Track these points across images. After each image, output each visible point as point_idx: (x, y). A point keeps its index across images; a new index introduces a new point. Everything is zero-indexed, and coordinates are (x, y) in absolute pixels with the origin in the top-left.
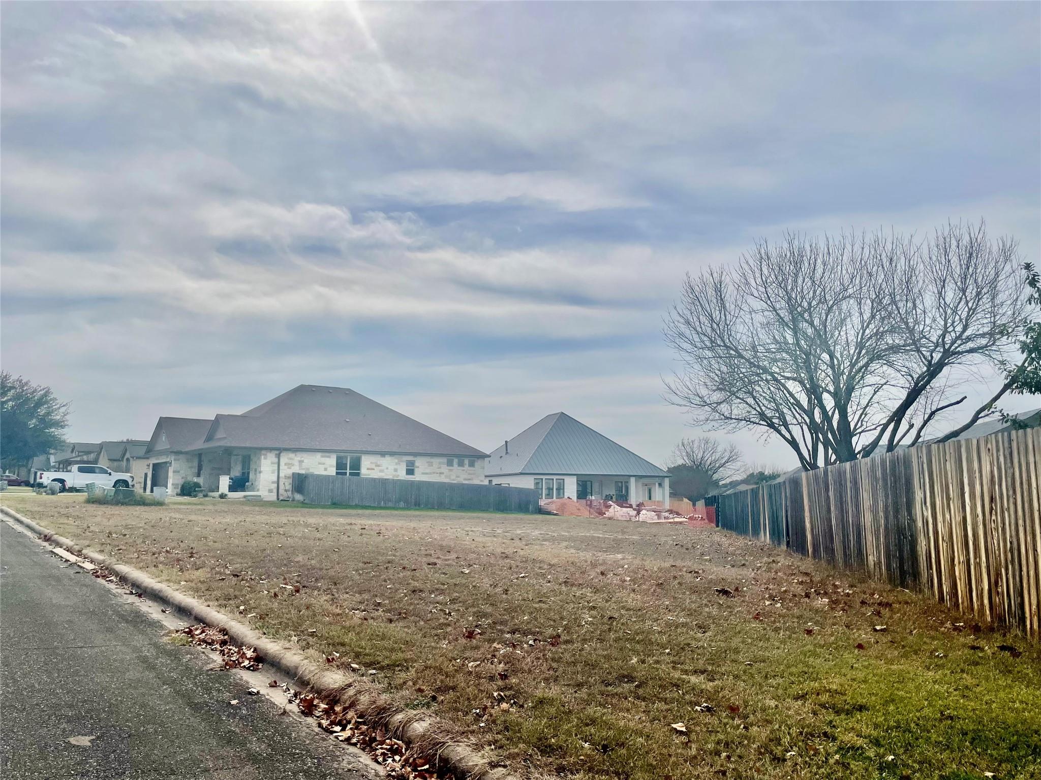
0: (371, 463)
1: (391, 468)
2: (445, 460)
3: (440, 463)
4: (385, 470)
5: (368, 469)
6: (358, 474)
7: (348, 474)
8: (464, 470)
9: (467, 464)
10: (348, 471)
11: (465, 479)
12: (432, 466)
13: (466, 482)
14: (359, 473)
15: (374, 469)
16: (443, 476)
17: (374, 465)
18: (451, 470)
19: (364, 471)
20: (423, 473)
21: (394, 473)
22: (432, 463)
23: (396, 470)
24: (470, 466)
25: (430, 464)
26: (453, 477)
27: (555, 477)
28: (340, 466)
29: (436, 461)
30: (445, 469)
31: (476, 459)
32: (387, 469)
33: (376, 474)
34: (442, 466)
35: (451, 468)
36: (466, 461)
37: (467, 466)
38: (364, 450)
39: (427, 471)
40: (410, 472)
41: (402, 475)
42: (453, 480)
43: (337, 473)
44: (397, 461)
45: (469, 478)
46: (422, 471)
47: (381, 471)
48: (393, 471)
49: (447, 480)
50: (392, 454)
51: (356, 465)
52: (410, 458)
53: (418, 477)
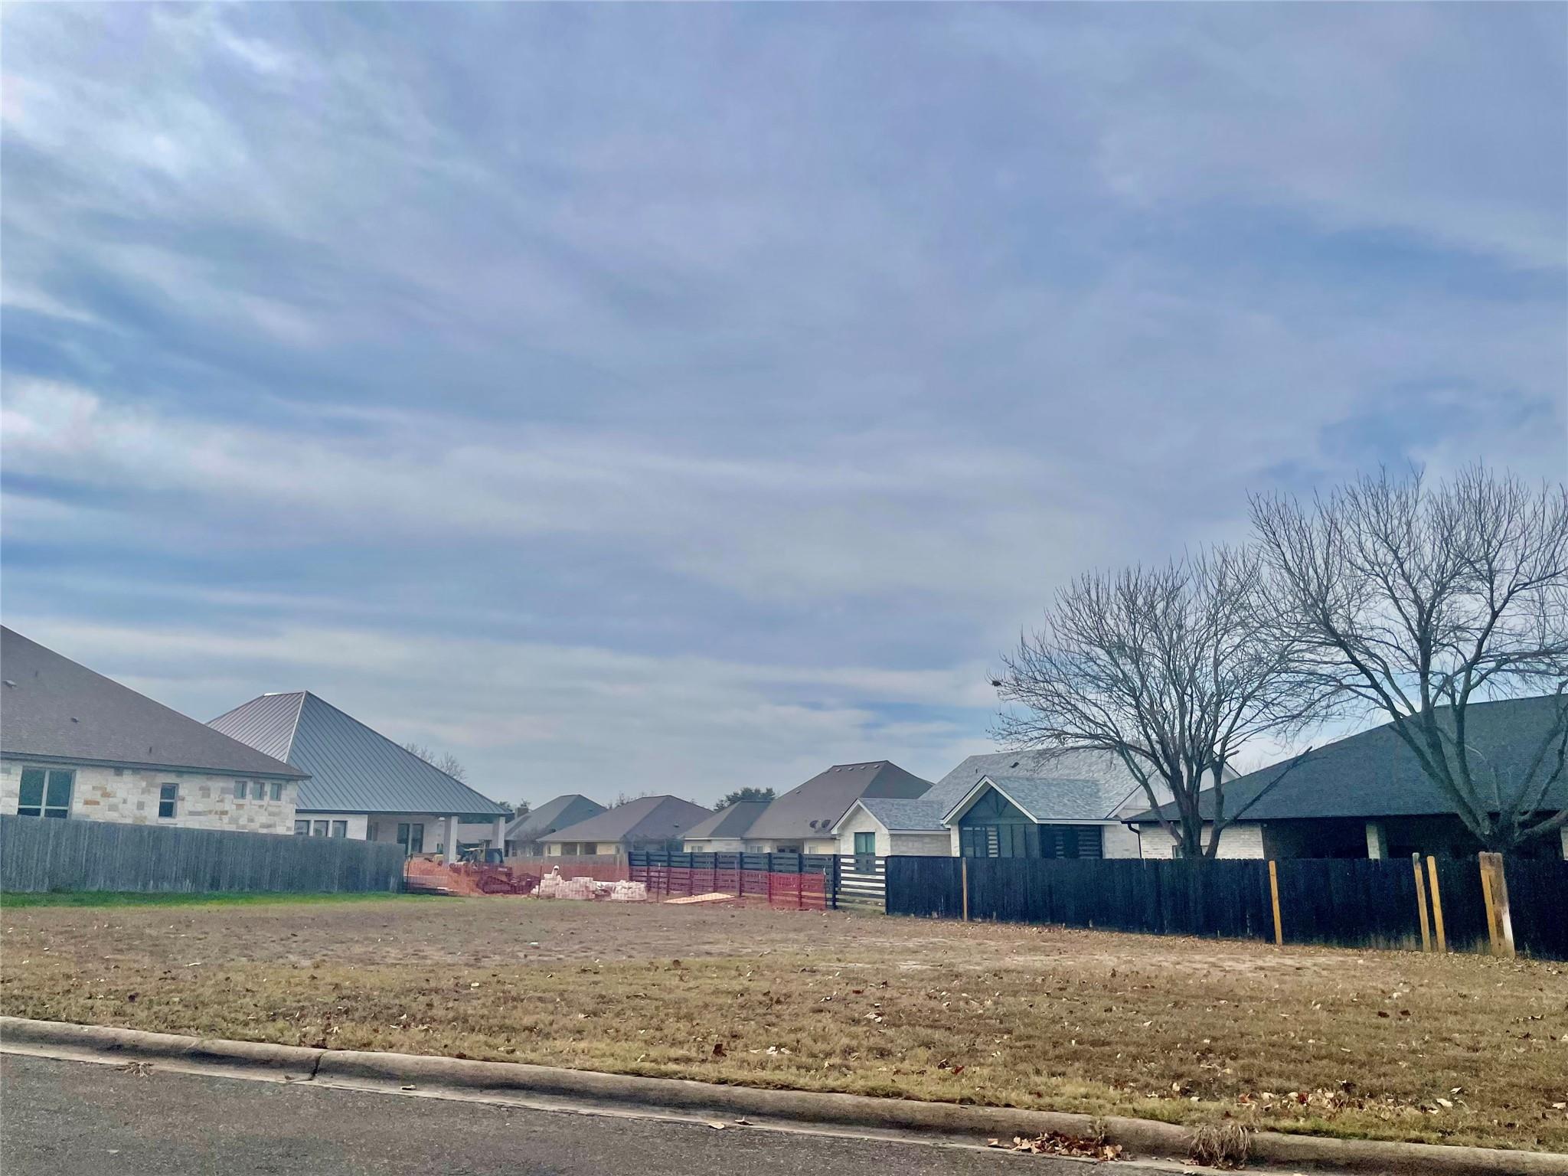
0: (94, 788)
1: (133, 799)
2: (231, 784)
3: (224, 791)
4: (121, 806)
5: (87, 803)
6: (63, 814)
7: (43, 813)
8: (261, 806)
9: (269, 793)
10: (43, 807)
11: (263, 826)
12: (209, 796)
13: (264, 831)
14: (66, 811)
15: (98, 803)
16: (226, 819)
17: (99, 793)
18: (240, 807)
19: (77, 808)
20: (191, 813)
21: (138, 813)
22: (209, 789)
23: (141, 806)
24: (272, 798)
25: (206, 792)
26: (243, 821)
27: (331, 818)
28: (28, 792)
29: (217, 785)
30: (229, 804)
31: (283, 783)
32: (125, 802)
33: (101, 814)
34: (227, 796)
35: (241, 801)
36: (268, 788)
37: (267, 798)
38: (85, 756)
39: (200, 807)
40: (166, 810)
41: (151, 815)
42: (244, 827)
43: (20, 811)
44: (144, 784)
45: (269, 822)
46: (192, 809)
47: (113, 808)
48: (135, 807)
49: (233, 828)
50: (137, 768)
51: (62, 791)
52: (170, 779)
53: (181, 820)
